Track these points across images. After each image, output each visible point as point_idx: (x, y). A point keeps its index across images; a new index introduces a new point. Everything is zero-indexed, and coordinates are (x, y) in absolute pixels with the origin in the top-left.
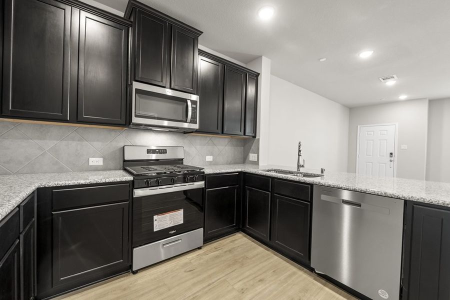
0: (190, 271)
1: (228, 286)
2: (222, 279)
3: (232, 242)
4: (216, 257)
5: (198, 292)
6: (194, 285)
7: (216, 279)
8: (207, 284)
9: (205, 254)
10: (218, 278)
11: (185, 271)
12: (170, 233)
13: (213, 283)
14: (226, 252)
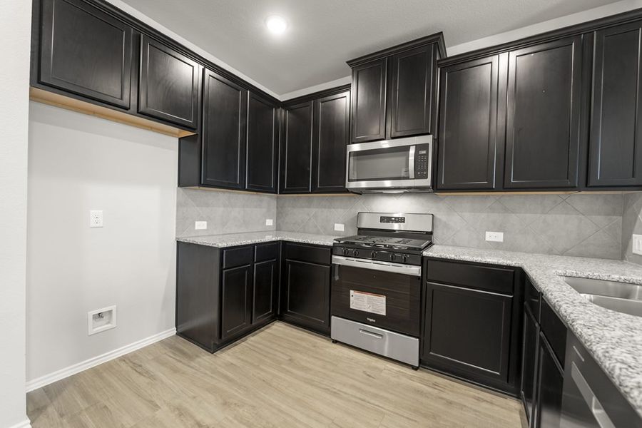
0: (368, 375)
1: (375, 420)
2: (383, 410)
3: (478, 399)
4: (418, 391)
5: (346, 393)
6: (353, 386)
7: (377, 403)
8: (363, 397)
9: (411, 378)
10: (381, 405)
11: (364, 372)
12: (368, 319)
13: (369, 402)
14: (442, 398)
